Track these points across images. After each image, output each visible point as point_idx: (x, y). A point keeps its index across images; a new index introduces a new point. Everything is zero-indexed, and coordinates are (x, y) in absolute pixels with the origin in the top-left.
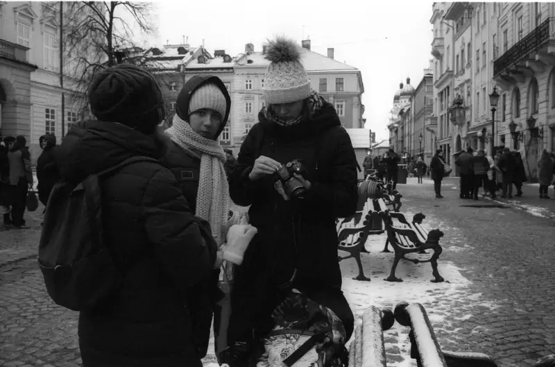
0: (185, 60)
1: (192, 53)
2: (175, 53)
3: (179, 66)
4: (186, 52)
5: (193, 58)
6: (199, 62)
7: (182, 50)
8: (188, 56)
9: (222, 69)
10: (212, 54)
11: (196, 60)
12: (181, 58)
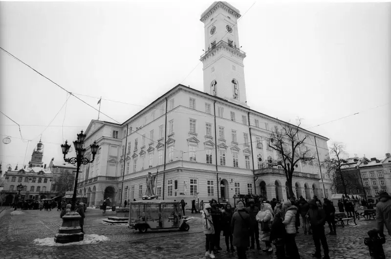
0: (358, 164)
1: (360, 161)
2: (353, 161)
3: (356, 167)
4: (358, 160)
5: (362, 163)
6: (365, 164)
7: (356, 160)
8: (359, 163)
9: (377, 166)
10: (370, 159)
11: (363, 163)
12: (356, 163)
